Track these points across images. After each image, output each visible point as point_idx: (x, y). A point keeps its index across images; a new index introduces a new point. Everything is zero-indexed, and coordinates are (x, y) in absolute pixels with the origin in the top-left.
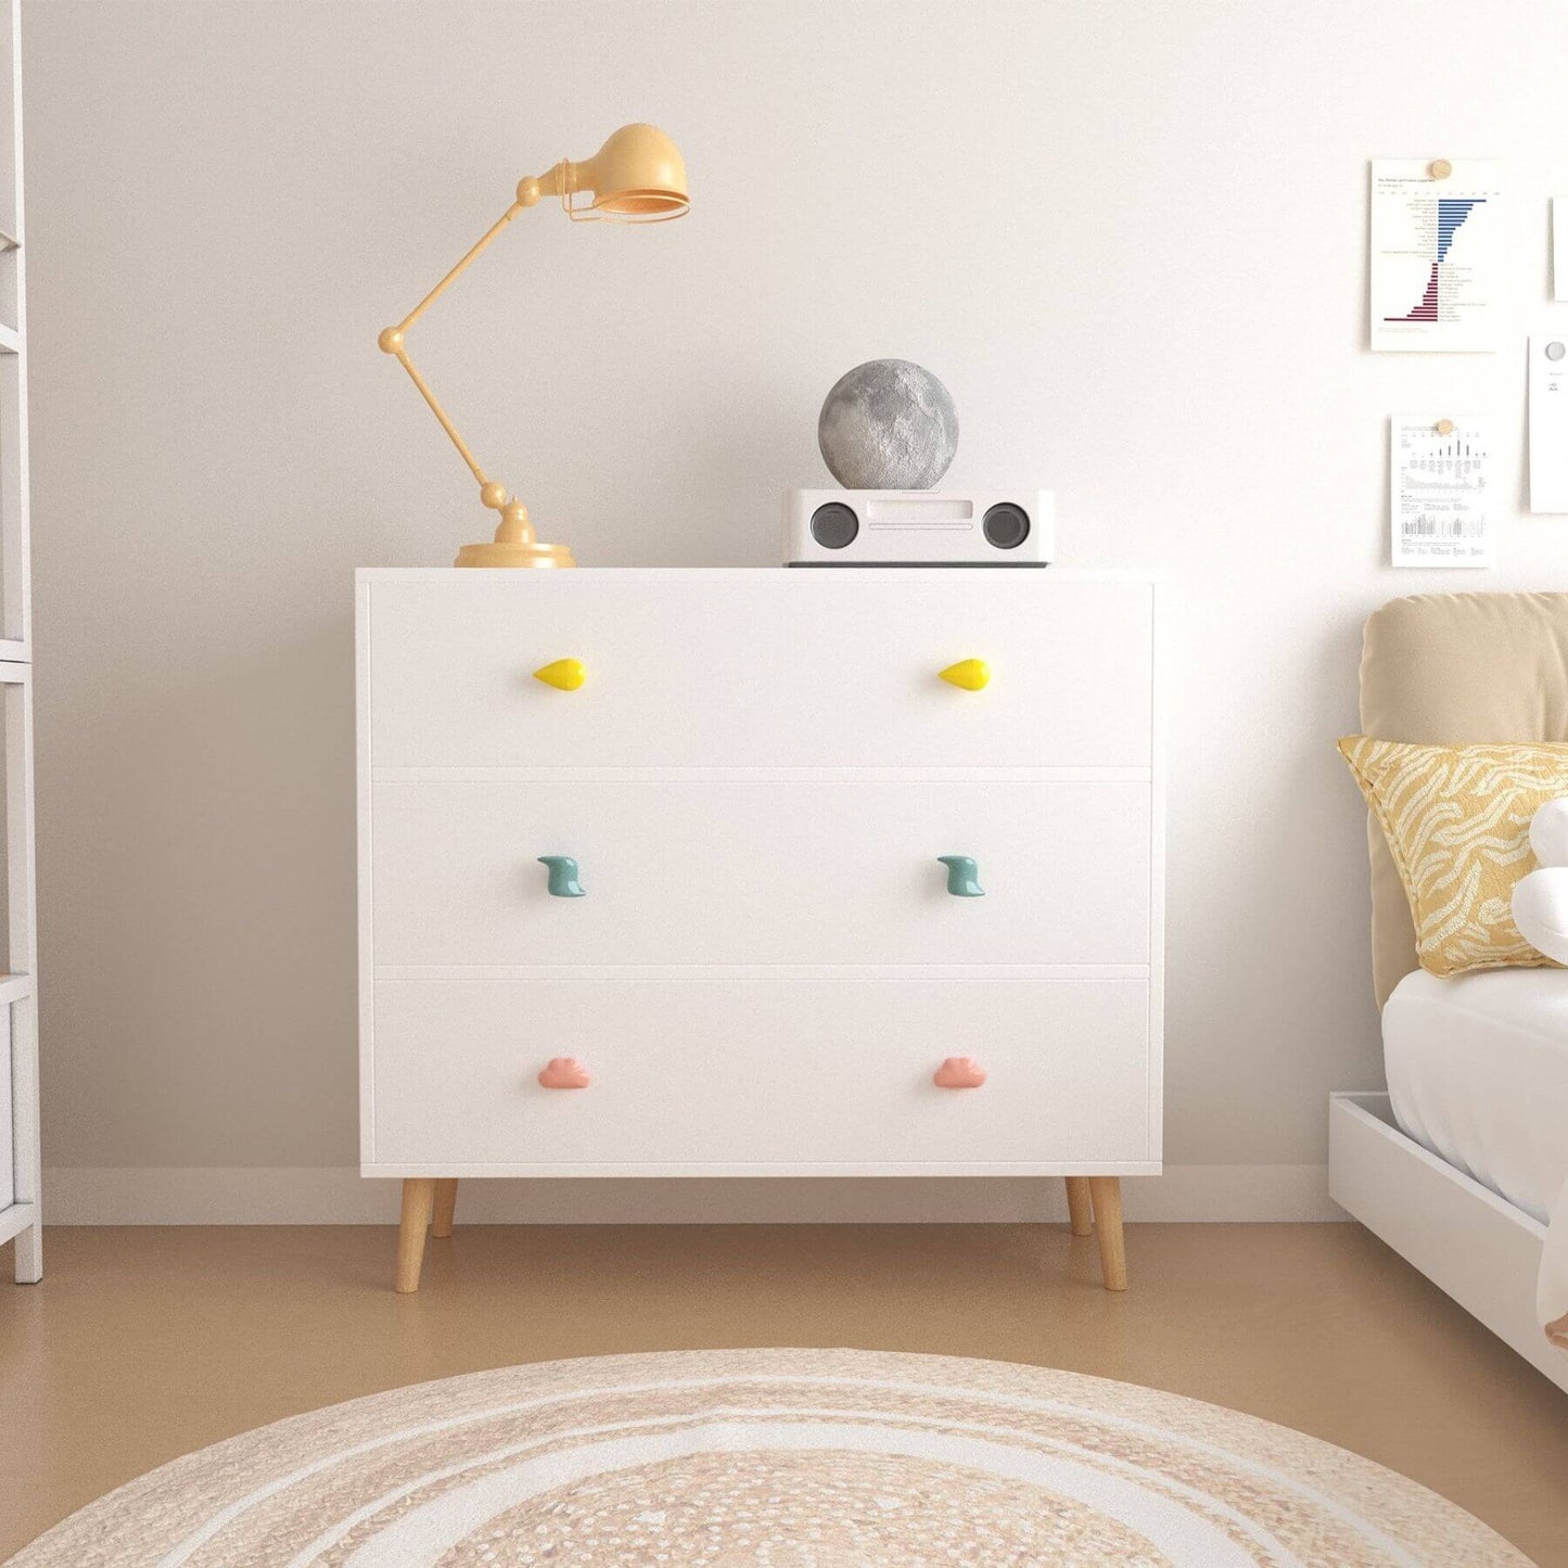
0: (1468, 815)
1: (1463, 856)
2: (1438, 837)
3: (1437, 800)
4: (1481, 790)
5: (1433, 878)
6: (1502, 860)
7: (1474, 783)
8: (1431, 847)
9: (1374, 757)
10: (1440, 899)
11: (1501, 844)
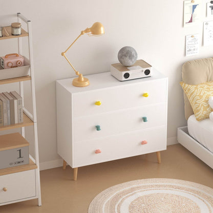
0: (201, 99)
1: (201, 105)
2: (197, 102)
3: (196, 96)
4: (201, 94)
5: (197, 108)
6: (205, 106)
7: (200, 93)
8: (196, 103)
9: (186, 87)
10: (198, 111)
11: (205, 103)
